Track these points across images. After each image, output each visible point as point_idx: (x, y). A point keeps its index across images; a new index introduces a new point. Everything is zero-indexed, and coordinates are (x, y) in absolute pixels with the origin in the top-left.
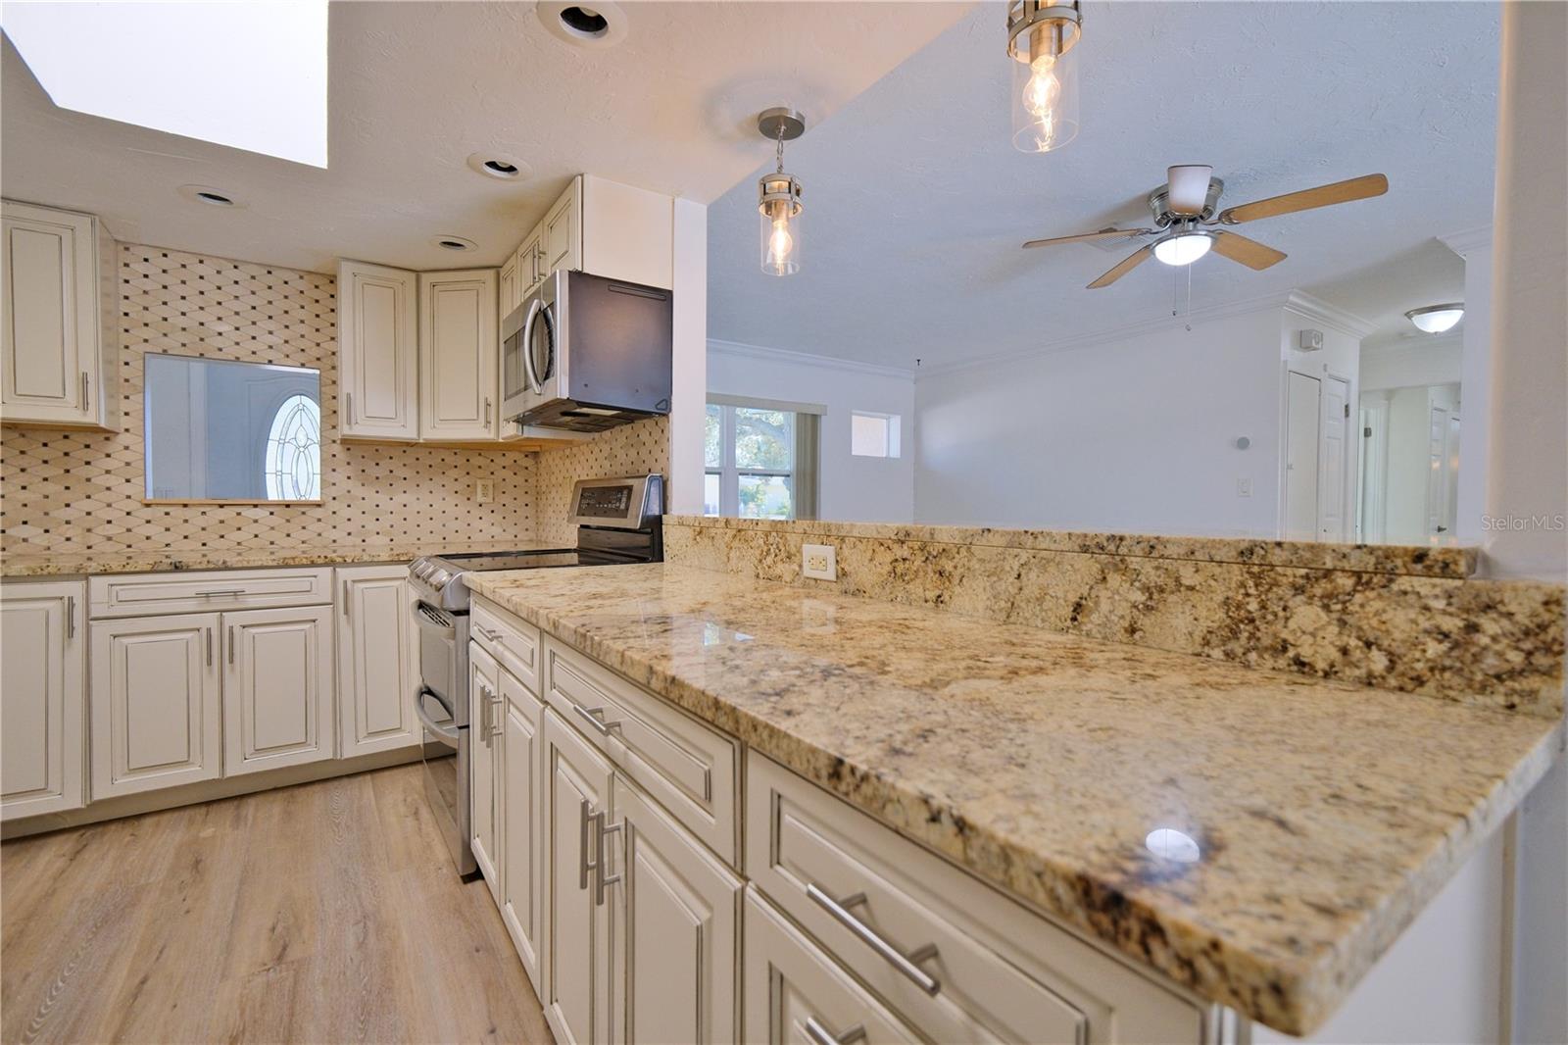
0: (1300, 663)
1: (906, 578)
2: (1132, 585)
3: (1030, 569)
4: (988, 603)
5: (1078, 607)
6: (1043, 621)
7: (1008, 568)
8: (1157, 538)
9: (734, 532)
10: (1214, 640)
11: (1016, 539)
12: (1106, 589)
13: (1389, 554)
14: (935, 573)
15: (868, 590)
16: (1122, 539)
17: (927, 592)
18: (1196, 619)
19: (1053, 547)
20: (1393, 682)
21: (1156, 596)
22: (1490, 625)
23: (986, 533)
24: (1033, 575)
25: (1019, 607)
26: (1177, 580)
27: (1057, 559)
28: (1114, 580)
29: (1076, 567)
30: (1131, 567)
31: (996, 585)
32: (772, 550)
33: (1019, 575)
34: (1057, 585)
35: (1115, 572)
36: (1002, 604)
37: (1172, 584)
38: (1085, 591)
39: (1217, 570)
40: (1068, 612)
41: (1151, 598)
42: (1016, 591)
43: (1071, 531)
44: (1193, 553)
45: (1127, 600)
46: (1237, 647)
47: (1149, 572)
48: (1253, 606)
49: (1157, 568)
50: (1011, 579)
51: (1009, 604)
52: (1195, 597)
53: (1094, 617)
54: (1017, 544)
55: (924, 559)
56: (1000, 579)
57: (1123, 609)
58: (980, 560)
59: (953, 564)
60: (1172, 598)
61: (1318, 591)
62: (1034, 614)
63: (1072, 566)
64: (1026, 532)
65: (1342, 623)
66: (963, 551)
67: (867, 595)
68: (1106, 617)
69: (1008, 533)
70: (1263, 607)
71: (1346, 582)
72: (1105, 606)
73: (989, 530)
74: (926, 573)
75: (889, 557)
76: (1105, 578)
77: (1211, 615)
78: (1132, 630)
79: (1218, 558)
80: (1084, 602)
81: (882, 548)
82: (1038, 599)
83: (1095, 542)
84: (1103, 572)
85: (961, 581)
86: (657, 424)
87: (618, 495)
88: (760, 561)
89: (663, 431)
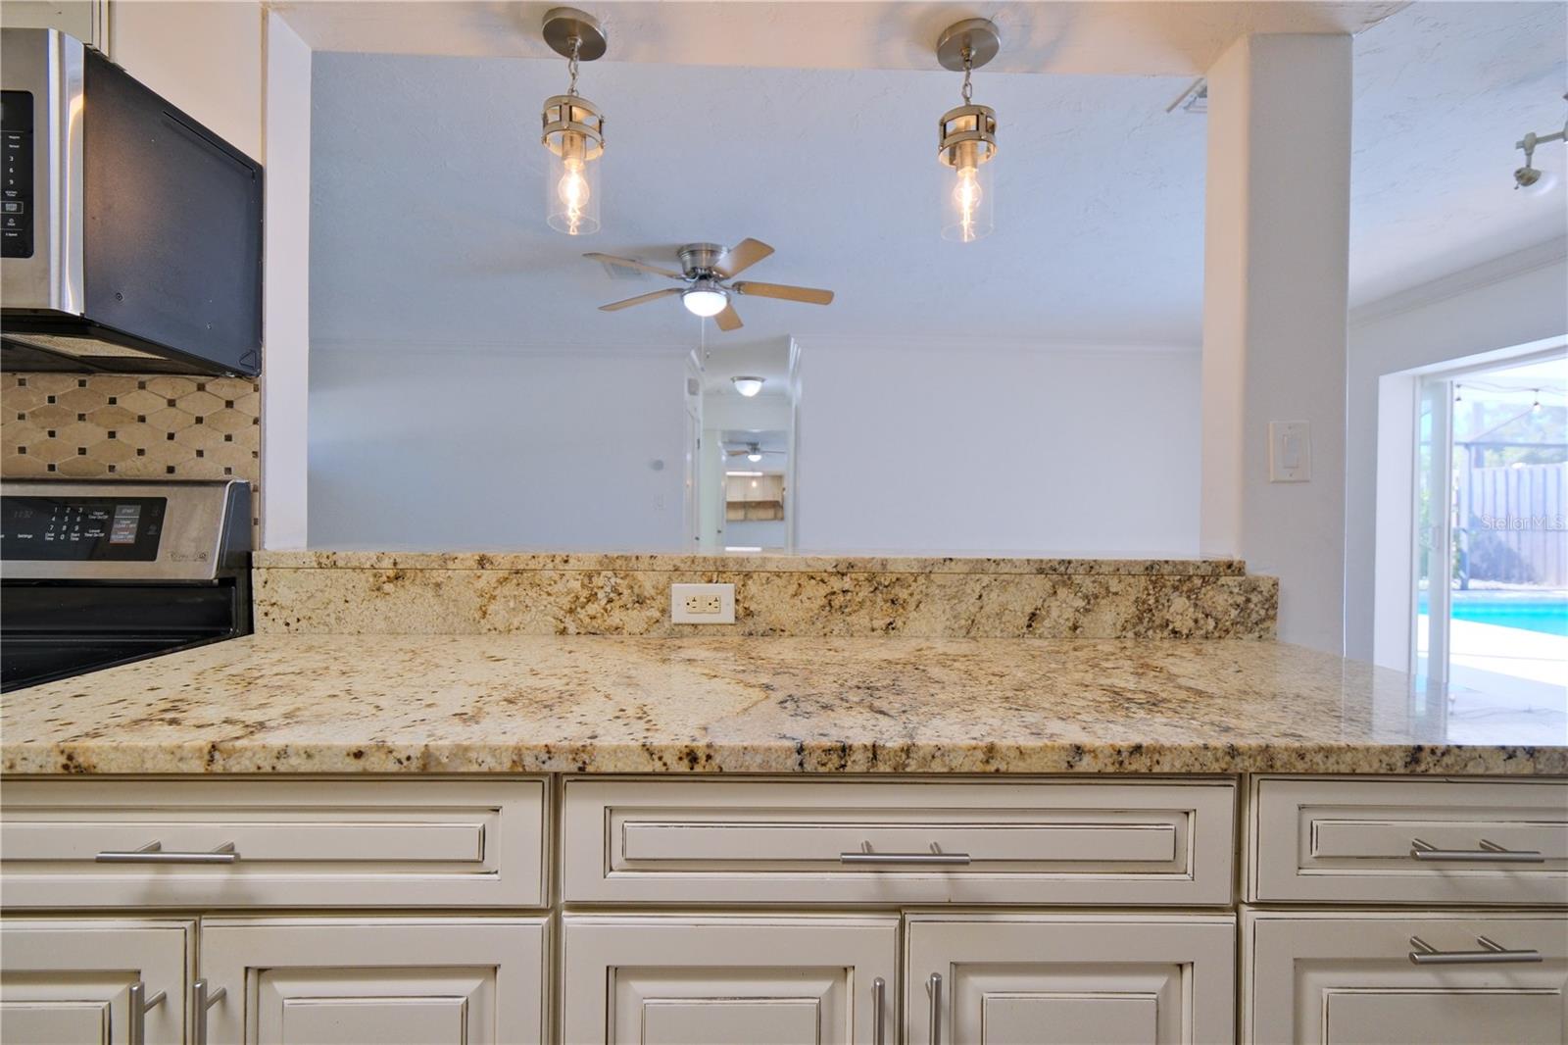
0: (1174, 632)
1: (847, 610)
2: (1075, 595)
3: (992, 590)
4: (948, 623)
5: (1033, 616)
6: (1002, 631)
7: (969, 591)
8: (1095, 561)
9: (501, 574)
10: (1129, 626)
11: (979, 565)
12: (1057, 600)
13: (1217, 565)
14: (886, 601)
15: (787, 628)
16: (1070, 562)
17: (874, 622)
18: (1118, 614)
19: (1014, 571)
20: (1217, 634)
21: (1092, 602)
22: (1255, 598)
23: (948, 562)
24: (994, 595)
25: (979, 623)
26: (1107, 589)
27: (1017, 580)
28: (1062, 592)
29: (1033, 585)
30: (1076, 582)
31: (958, 607)
32: (601, 594)
33: (980, 597)
34: (1016, 601)
35: (1063, 586)
36: (963, 622)
37: (1103, 592)
38: (1039, 603)
39: (1132, 580)
40: (1025, 621)
41: (1089, 603)
42: (977, 610)
43: (1030, 558)
44: (1118, 570)
45: (1071, 607)
46: (1141, 629)
47: (1088, 585)
48: (1152, 601)
49: (1094, 582)
50: (973, 600)
51: (970, 622)
52: (1118, 599)
53: (1047, 623)
54: (980, 571)
55: (872, 589)
56: (960, 602)
57: (1069, 613)
58: (939, 586)
59: (909, 592)
60: (1103, 602)
61: (1185, 588)
62: (993, 627)
63: (1029, 585)
64: (989, 560)
65: (1196, 605)
66: (921, 580)
67: (786, 633)
68: (1055, 621)
69: (971, 561)
70: (1157, 601)
71: (1198, 582)
72: (1054, 613)
73: (951, 559)
74: (874, 603)
75: (823, 590)
76: (1055, 592)
77: (1127, 609)
78: (1075, 628)
79: (1133, 573)
80: (1038, 612)
81: (813, 581)
82: (997, 614)
83: (1049, 565)
84: (1054, 587)
85: (918, 606)
86: (201, 387)
87: (99, 515)
88: (571, 611)
89: (229, 404)
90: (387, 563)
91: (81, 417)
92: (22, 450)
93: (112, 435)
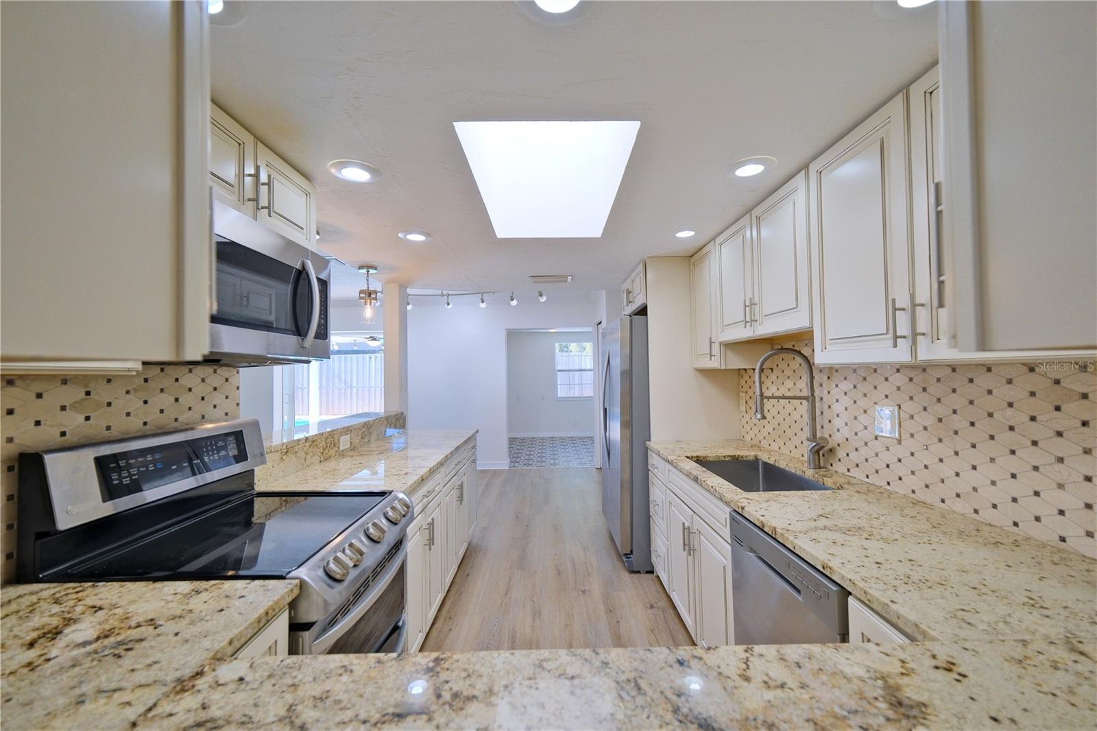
9: (310, 443)
14: (369, 433)
59: (372, 429)
74: (367, 434)
85: (372, 434)
86: (215, 372)
87: (221, 444)
88: (323, 453)
89: (227, 380)
90: (285, 447)
91: (162, 390)
92: (128, 414)
93: (177, 400)
